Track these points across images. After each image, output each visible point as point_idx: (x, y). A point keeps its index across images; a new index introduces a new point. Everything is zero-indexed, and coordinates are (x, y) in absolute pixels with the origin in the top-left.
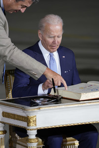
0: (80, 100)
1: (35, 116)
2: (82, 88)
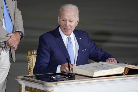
0: (94, 76)
1: (53, 90)
2: (94, 67)
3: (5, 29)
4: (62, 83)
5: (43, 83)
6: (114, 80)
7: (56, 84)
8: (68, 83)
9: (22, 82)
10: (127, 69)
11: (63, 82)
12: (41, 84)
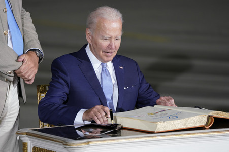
2: (152, 114)
3: (12, 48)
4: (98, 141)
5: (65, 141)
6: (191, 138)
7: (88, 143)
8: (109, 142)
9: (28, 139)
10: (212, 119)
11: (101, 141)
12: (62, 143)
